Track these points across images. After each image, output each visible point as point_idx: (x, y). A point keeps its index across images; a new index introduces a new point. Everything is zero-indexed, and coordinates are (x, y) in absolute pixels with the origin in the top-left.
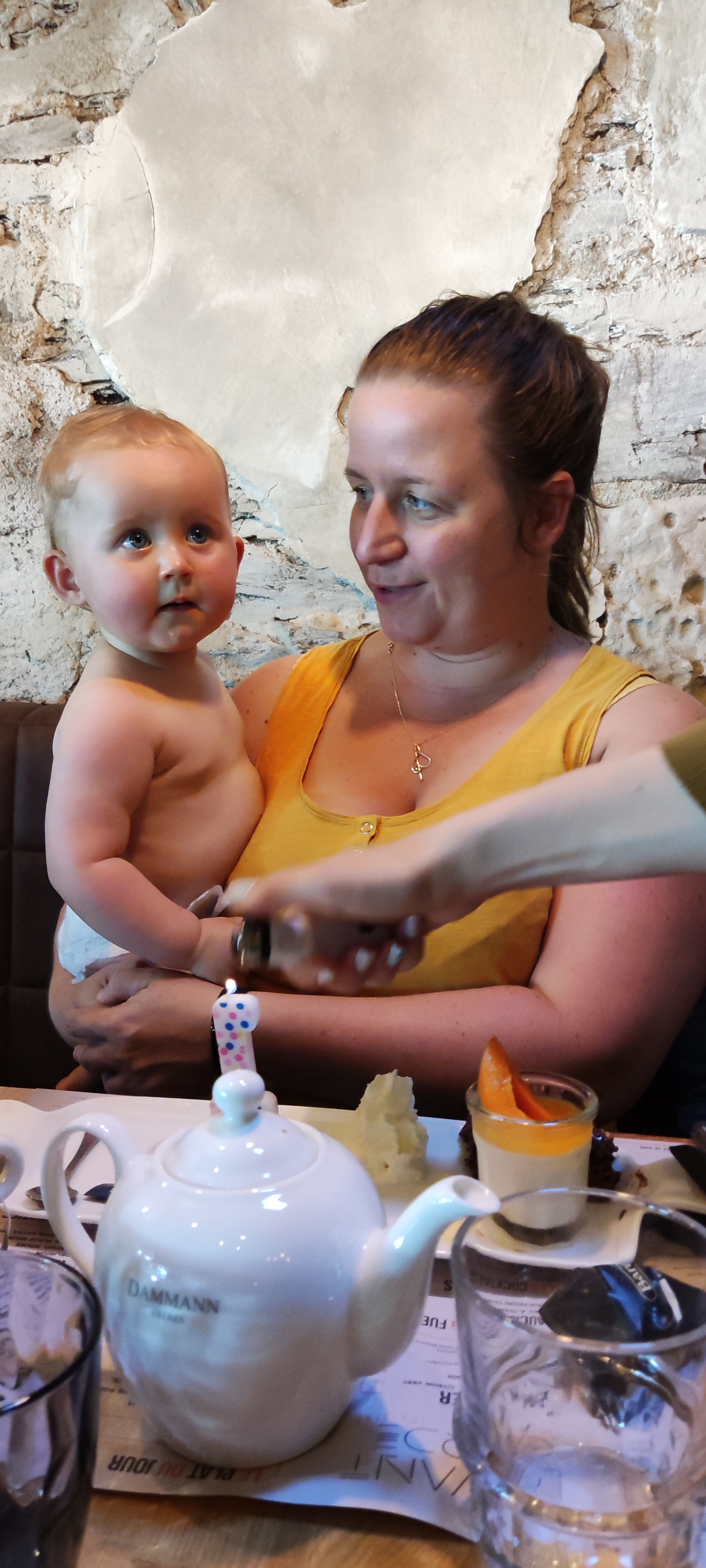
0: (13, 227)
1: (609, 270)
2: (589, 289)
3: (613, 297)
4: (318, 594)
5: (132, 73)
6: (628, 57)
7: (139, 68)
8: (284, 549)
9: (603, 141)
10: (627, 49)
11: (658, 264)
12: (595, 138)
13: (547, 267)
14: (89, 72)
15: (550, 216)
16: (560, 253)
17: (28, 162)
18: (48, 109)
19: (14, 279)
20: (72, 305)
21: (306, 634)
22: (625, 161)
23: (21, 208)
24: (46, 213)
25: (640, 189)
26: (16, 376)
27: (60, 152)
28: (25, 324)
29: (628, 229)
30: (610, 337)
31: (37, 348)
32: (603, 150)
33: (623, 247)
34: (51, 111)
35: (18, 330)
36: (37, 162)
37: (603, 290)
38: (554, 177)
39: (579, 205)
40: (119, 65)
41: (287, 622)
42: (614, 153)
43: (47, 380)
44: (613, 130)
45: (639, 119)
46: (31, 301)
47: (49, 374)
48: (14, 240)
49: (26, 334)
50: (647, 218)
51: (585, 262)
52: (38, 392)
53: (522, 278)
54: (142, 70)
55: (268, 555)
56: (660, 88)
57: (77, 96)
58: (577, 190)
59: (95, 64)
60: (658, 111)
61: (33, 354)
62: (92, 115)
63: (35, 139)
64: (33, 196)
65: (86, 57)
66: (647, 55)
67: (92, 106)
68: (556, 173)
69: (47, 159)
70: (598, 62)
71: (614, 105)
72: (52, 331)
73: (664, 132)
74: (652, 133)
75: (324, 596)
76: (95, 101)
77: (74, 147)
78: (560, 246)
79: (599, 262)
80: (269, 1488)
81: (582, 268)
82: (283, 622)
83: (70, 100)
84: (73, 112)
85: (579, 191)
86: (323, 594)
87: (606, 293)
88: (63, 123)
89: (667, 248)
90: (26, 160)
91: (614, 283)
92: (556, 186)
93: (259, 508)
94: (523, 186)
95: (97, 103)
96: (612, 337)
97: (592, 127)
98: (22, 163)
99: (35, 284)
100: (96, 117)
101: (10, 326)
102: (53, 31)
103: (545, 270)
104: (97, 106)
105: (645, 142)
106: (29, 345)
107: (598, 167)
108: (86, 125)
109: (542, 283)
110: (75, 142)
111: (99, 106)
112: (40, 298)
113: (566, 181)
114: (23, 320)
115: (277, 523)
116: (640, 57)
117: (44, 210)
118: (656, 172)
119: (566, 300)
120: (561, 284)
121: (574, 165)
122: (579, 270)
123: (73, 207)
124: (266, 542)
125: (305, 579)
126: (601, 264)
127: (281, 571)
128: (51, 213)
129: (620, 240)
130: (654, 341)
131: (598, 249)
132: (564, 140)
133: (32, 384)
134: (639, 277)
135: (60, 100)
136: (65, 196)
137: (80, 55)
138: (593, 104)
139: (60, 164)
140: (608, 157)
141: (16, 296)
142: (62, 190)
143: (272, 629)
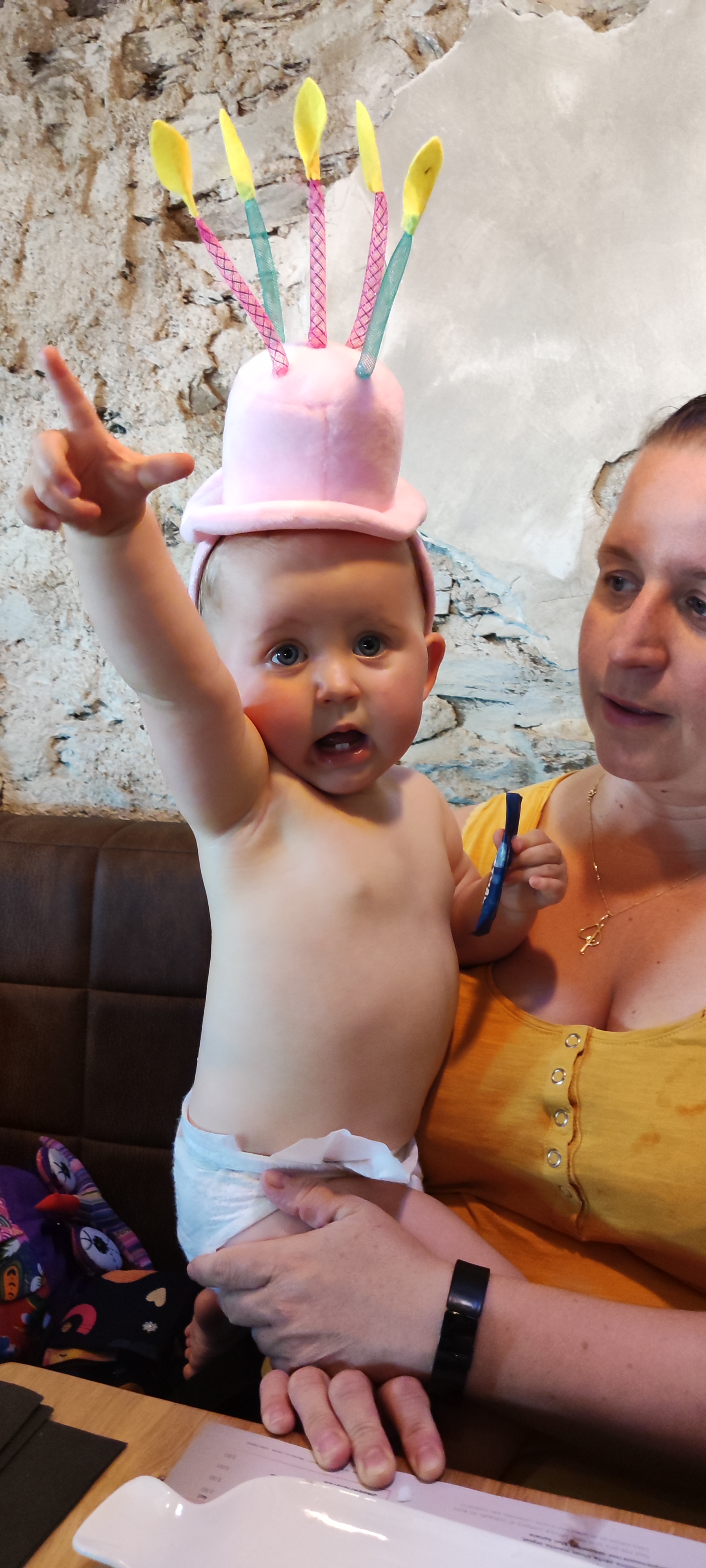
0: (239, 308)
4: (566, 698)
8: (528, 648)
18: (277, 176)
21: (551, 745)
27: (288, 223)
34: (279, 179)
41: (528, 730)
48: (240, 322)
55: (509, 655)
62: (323, 179)
67: (324, 169)
69: (275, 232)
75: (573, 700)
77: (304, 216)
83: (300, 165)
84: (303, 178)
93: (499, 602)
100: (328, 180)
102: (284, 92)
115: (520, 619)
123: (301, 282)
124: (507, 640)
125: (551, 681)
127: (524, 673)
128: (279, 290)
135: (289, 165)
136: (292, 271)
139: (289, 236)
142: (289, 265)
143: (511, 738)
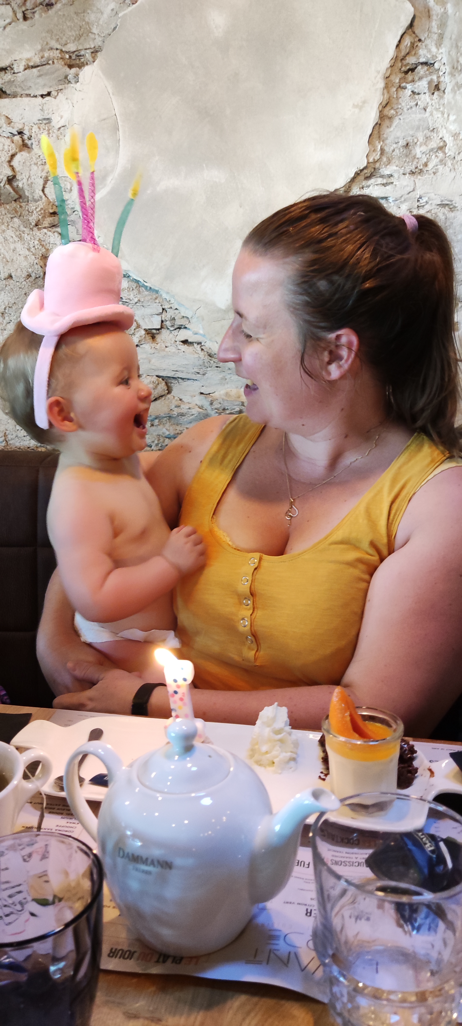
0: (28, 139)
1: (417, 161)
2: (404, 174)
3: (419, 179)
4: (228, 377)
5: (103, 35)
6: (429, 17)
7: (107, 32)
8: (206, 348)
9: (413, 75)
10: (429, 11)
11: (450, 157)
12: (408, 73)
13: (376, 160)
14: (75, 35)
15: (378, 126)
16: (385, 150)
17: (37, 96)
18: (49, 60)
19: (30, 174)
20: (67, 190)
21: (220, 403)
22: (427, 88)
23: (33, 127)
24: (49, 130)
25: (438, 107)
26: (32, 238)
27: (57, 89)
28: (37, 204)
29: (429, 134)
30: (418, 205)
31: (45, 219)
32: (413, 81)
33: (427, 146)
34: (51, 62)
35: (32, 208)
36: (42, 96)
37: (413, 174)
38: (381, 100)
39: (397, 118)
40: (95, 30)
41: (208, 395)
42: (420, 84)
43: (52, 240)
44: (419, 67)
45: (437, 59)
46: (41, 188)
47: (53, 236)
48: (29, 148)
49: (38, 210)
50: (442, 127)
51: (401, 156)
52: (47, 248)
53: (360, 168)
54: (109, 33)
55: (195, 352)
56: (451, 38)
57: (68, 51)
58: (396, 108)
59: (79, 29)
60: (449, 54)
61: (42, 223)
62: (77, 64)
63: (40, 80)
64: (40, 119)
65: (73, 25)
66: (442, 16)
67: (78, 58)
68: (382, 98)
69: (49, 94)
70: (409, 22)
71: (420, 50)
72: (54, 207)
73: (453, 68)
74: (446, 69)
75: (232, 378)
76: (79, 54)
77: (66, 85)
78: (385, 146)
79: (410, 156)
80: (204, 969)
81: (399, 160)
82: (206, 396)
83: (63, 54)
84: (66, 62)
85: (397, 109)
86: (231, 377)
87: (415, 177)
88: (59, 70)
89: (455, 146)
90: (35, 95)
91: (421, 170)
92: (382, 106)
93: (189, 322)
94: (360, 107)
95: (80, 56)
96: (419, 205)
97: (406, 66)
98: (33, 97)
99: (43, 177)
100: (80, 65)
101: (27, 205)
102: (51, 8)
103: (375, 162)
104: (80, 58)
105: (441, 75)
106: (40, 217)
107: (410, 93)
108: (74, 70)
109: (373, 170)
110: (67, 82)
111: (82, 57)
112: (46, 186)
113: (388, 102)
114: (36, 201)
115: (201, 332)
116: (437, 17)
117: (48, 128)
118: (448, 96)
119: (389, 182)
120: (386, 171)
121: (394, 92)
122: (397, 162)
123: (66, 125)
124: (194, 344)
125: (220, 367)
126: (412, 157)
127: (204, 362)
128: (53, 129)
129: (424, 141)
130: (447, 208)
131: (410, 147)
132: (387, 75)
133: (43, 243)
134: (437, 166)
135: (57, 54)
136: (61, 118)
137: (69, 24)
138: (406, 50)
139: (58, 97)
140: (416, 86)
141: (31, 185)
142: (59, 114)
143: (199, 400)
